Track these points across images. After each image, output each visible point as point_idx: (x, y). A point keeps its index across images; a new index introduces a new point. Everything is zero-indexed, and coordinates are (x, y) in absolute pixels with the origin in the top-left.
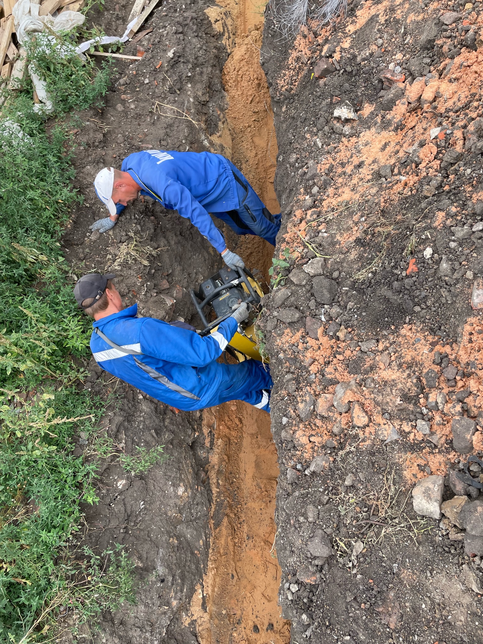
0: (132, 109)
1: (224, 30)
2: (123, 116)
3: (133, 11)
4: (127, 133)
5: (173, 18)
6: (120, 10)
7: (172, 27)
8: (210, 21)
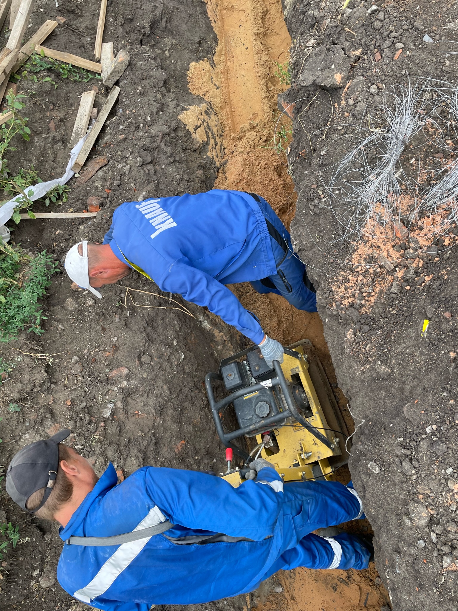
0: (90, 306)
1: (208, 136)
2: (77, 319)
3: (75, 126)
4: (86, 351)
5: (135, 142)
6: (57, 128)
7: (135, 157)
8: (188, 131)
